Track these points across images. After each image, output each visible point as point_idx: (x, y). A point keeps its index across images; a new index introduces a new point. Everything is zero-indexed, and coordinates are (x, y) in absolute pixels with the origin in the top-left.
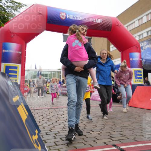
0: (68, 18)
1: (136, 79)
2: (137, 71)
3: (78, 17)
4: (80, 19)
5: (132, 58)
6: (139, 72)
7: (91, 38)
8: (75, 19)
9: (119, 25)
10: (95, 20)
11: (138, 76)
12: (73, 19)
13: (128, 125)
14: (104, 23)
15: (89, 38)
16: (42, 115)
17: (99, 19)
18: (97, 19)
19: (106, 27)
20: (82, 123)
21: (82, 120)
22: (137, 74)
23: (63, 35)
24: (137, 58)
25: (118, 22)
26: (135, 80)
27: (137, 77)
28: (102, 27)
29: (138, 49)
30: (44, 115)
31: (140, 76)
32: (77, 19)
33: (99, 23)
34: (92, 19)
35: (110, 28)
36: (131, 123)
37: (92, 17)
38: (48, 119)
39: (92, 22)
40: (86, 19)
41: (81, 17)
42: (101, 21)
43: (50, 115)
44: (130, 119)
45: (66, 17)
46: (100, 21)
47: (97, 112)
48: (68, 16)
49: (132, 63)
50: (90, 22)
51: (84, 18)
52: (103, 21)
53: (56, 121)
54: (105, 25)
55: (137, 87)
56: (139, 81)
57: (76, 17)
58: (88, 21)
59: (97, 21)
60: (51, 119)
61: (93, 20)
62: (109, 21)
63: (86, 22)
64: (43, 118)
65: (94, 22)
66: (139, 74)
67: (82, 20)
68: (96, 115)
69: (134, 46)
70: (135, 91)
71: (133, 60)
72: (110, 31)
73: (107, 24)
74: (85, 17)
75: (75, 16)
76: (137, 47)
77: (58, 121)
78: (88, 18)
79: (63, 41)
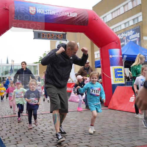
0: (38, 12)
1: (117, 78)
2: (117, 69)
3: (50, 12)
4: (52, 13)
5: (112, 55)
6: (120, 70)
7: (66, 34)
8: (47, 14)
9: (96, 19)
10: (69, 14)
11: (119, 75)
12: (44, 13)
13: (99, 134)
14: (80, 17)
15: (63, 34)
16: (11, 126)
17: (73, 12)
18: (71, 13)
19: (82, 21)
20: (52, 133)
21: (53, 130)
22: (117, 72)
23: (33, 31)
24: (117, 55)
25: (95, 16)
26: (115, 79)
27: (117, 76)
28: (78, 21)
29: (118, 45)
30: (13, 125)
31: (121, 75)
32: (49, 14)
33: (74, 17)
34: (65, 13)
35: (86, 23)
36: (102, 131)
37: (66, 11)
38: (16, 130)
39: (66, 17)
40: (59, 13)
41: (53, 11)
42: (76, 15)
43: (19, 125)
44: (103, 127)
45: (36, 12)
46: (74, 15)
47: (72, 119)
48: (38, 11)
49: (112, 60)
50: (63, 16)
51: (56, 13)
52: (78, 15)
53: (25, 133)
54: (81, 19)
55: (116, 87)
56: (120, 80)
57: (48, 11)
58: (61, 16)
59: (71, 15)
60: (19, 130)
61: (67, 14)
62: (84, 15)
63: (58, 17)
64: (11, 129)
65: (68, 16)
66: (119, 72)
67: (54, 14)
68: (69, 122)
69: (114, 41)
70: (115, 91)
71: (113, 58)
72: (87, 25)
73: (83, 18)
74: (58, 11)
75: (46, 11)
76: (116, 43)
77: (27, 132)
78: (61, 12)
79: (34, 39)
